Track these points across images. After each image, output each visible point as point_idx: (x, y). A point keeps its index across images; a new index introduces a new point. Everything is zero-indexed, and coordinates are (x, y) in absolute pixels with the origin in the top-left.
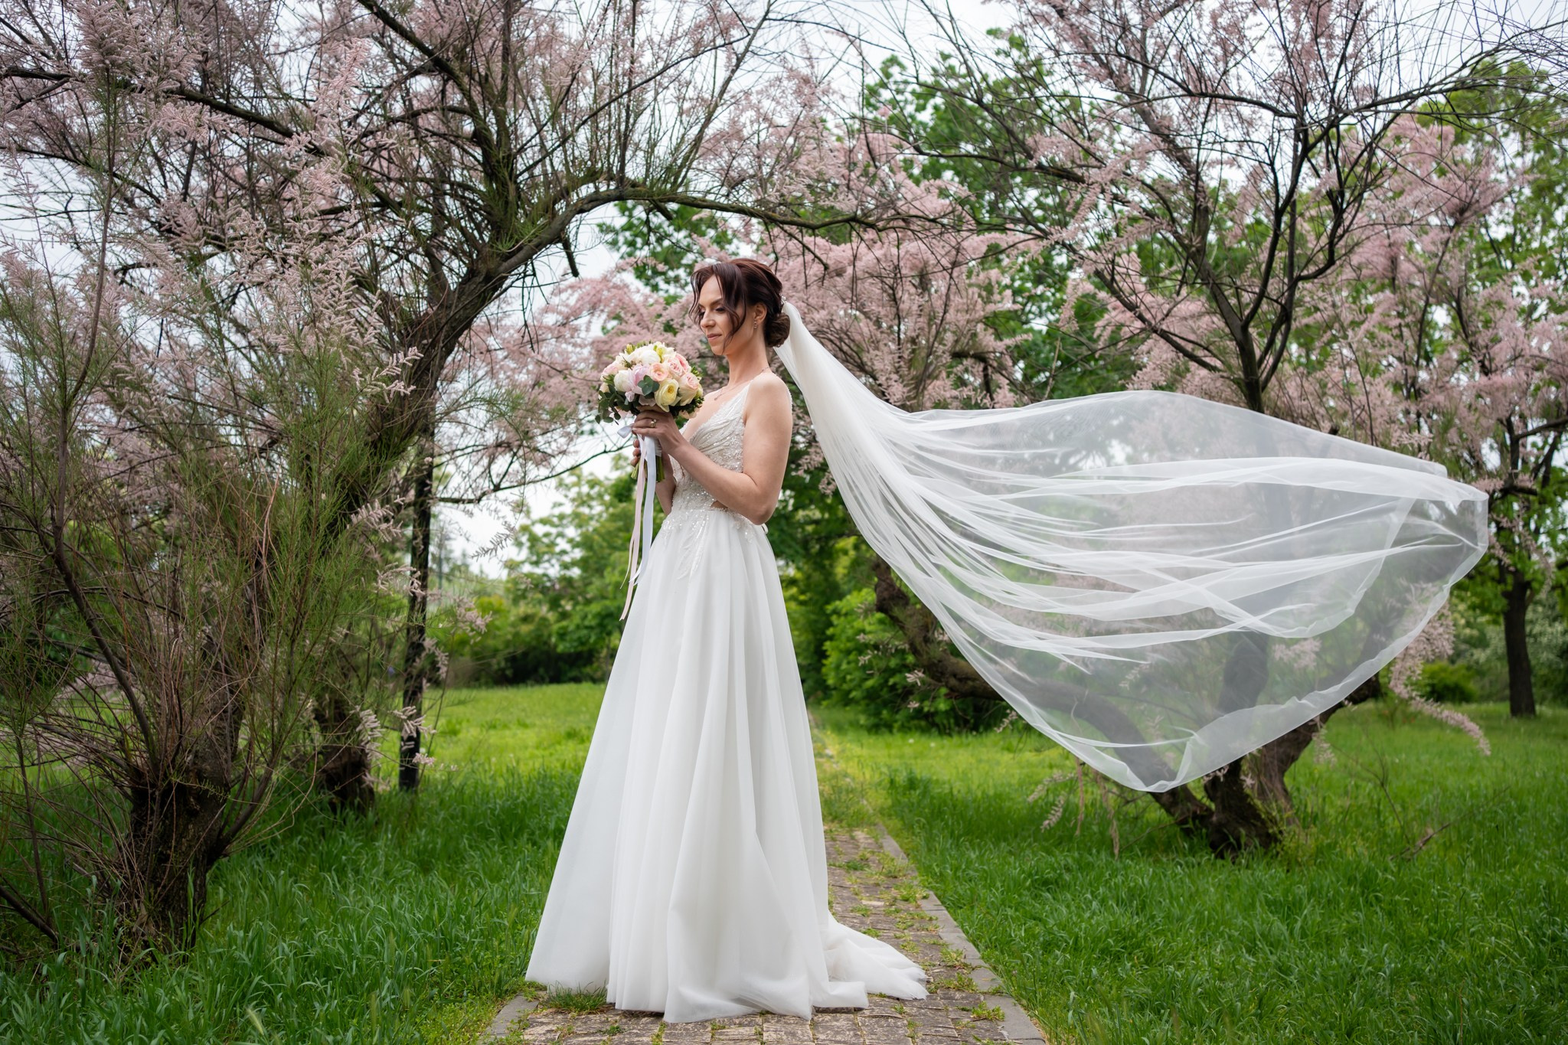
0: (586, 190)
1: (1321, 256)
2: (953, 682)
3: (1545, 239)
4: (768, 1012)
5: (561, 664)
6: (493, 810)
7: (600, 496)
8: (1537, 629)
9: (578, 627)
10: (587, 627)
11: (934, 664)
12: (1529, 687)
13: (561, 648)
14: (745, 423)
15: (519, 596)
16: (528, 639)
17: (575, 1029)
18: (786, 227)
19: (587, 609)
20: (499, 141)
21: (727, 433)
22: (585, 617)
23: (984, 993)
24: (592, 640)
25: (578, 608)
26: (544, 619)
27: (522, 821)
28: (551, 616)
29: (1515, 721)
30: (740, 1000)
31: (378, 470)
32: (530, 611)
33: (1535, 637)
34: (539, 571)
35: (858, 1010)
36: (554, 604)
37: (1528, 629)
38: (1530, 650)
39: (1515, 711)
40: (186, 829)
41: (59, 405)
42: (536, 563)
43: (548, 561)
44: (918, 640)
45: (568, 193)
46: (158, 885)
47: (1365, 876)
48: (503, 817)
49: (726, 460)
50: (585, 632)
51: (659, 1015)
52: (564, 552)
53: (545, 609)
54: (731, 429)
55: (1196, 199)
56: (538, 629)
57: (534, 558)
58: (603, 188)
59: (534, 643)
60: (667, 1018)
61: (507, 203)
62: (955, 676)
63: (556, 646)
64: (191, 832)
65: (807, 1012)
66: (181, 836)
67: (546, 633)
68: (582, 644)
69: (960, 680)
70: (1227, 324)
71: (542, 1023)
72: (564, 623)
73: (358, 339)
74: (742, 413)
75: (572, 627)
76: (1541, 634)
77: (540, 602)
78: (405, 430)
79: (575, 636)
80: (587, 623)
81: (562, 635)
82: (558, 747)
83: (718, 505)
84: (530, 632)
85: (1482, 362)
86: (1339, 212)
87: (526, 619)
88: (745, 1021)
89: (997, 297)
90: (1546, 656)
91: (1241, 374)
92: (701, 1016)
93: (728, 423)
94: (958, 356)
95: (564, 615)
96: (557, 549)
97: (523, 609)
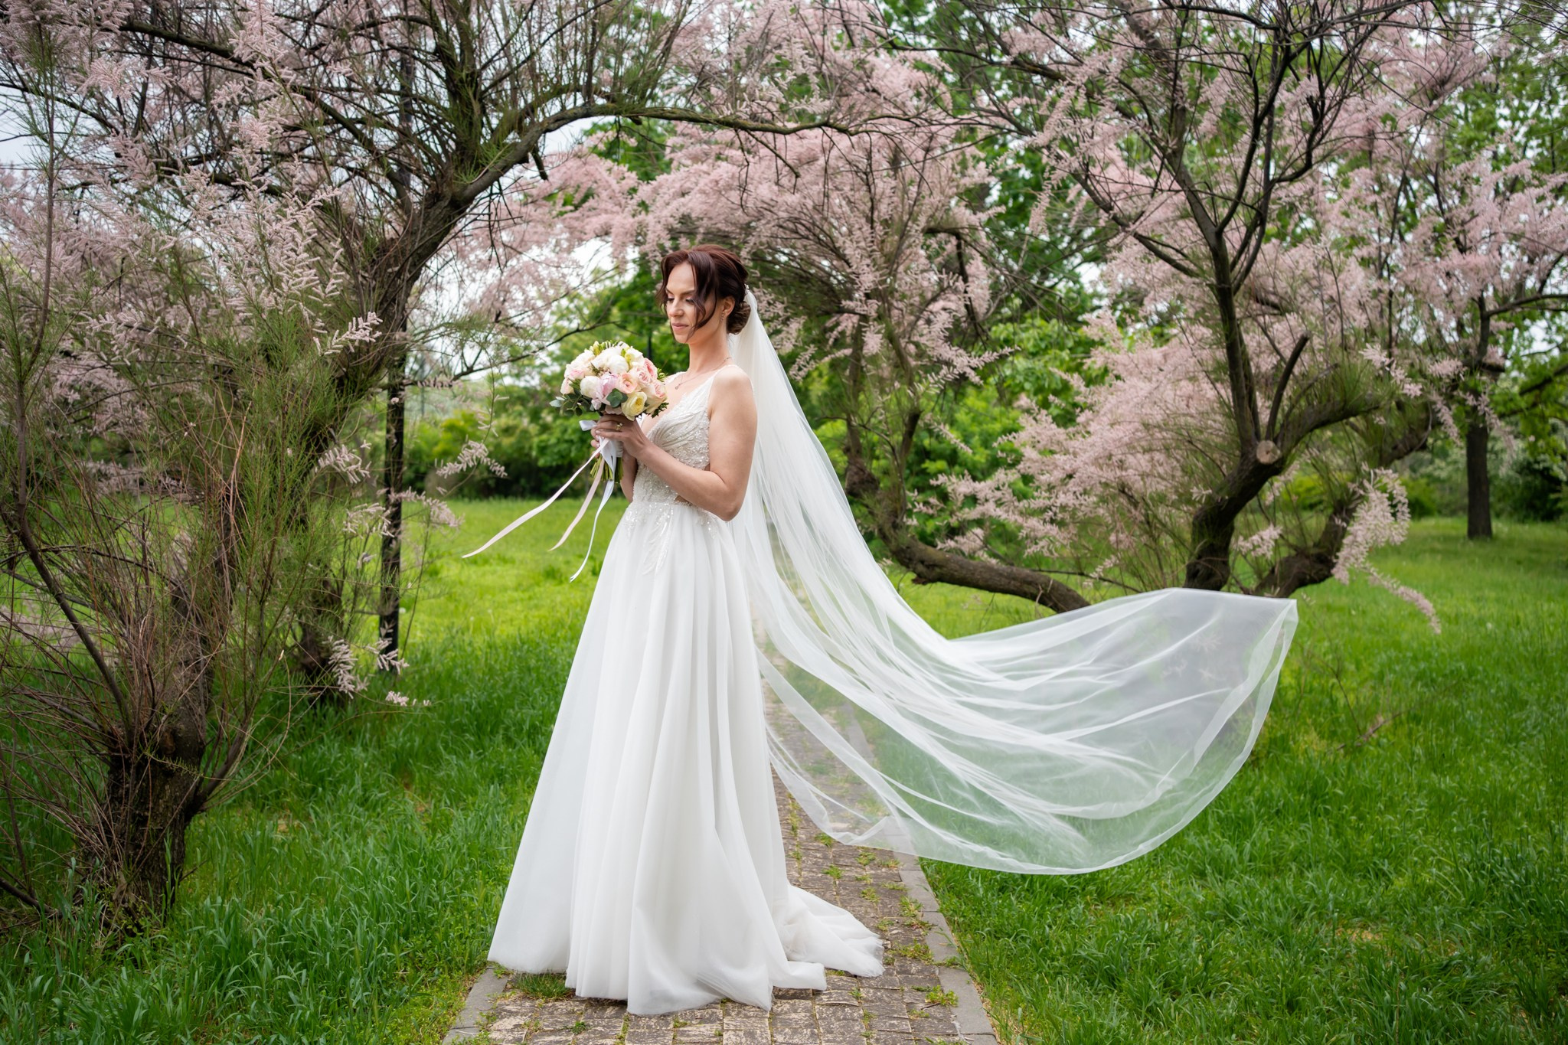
0: (553, 108)
1: (1299, 162)
2: (921, 568)
3: (1531, 59)
4: (729, 1000)
5: (542, 475)
6: (469, 705)
7: (579, 309)
8: (1498, 446)
9: (559, 441)
10: (567, 441)
11: (902, 550)
12: (1487, 506)
13: (541, 462)
14: (710, 417)
15: (500, 408)
16: (510, 451)
17: (541, 1024)
18: (758, 134)
19: (566, 423)
20: (463, 61)
21: (691, 427)
22: (565, 431)
23: (939, 965)
24: (573, 455)
25: (559, 422)
26: (525, 432)
27: (497, 716)
28: (533, 429)
29: (1471, 543)
30: (701, 984)
31: (345, 409)
32: (511, 422)
33: (1496, 453)
34: (522, 384)
35: (817, 993)
36: (535, 416)
37: (1490, 445)
38: (1490, 465)
39: (1472, 533)
40: (163, 789)
41: (16, 380)
42: (518, 376)
43: (529, 374)
44: (887, 527)
45: (533, 111)
46: (139, 847)
47: (1315, 782)
48: (479, 711)
49: (689, 455)
50: (565, 446)
51: (622, 1004)
52: (544, 365)
53: (526, 421)
54: (695, 423)
55: (1173, 100)
56: (519, 442)
57: (515, 371)
58: (570, 105)
59: (516, 455)
60: (632, 1008)
61: (471, 124)
62: (922, 562)
63: (537, 459)
64: (168, 793)
65: (766, 999)
66: (158, 797)
67: (527, 446)
68: (562, 457)
69: (928, 567)
70: (1199, 226)
71: (511, 1013)
72: (544, 437)
73: (319, 290)
74: (706, 406)
75: (553, 440)
76: (1503, 450)
77: (520, 414)
78: (371, 367)
79: (556, 450)
80: (566, 437)
81: (543, 449)
82: (537, 589)
83: (680, 499)
84: (512, 445)
85: (1457, 240)
86: (1318, 116)
87: (507, 431)
88: (706, 1013)
89: (970, 171)
90: (1504, 471)
91: (1213, 280)
92: (663, 1009)
93: (692, 417)
94: (931, 232)
95: (545, 428)
96: (538, 362)
97: (504, 420)
